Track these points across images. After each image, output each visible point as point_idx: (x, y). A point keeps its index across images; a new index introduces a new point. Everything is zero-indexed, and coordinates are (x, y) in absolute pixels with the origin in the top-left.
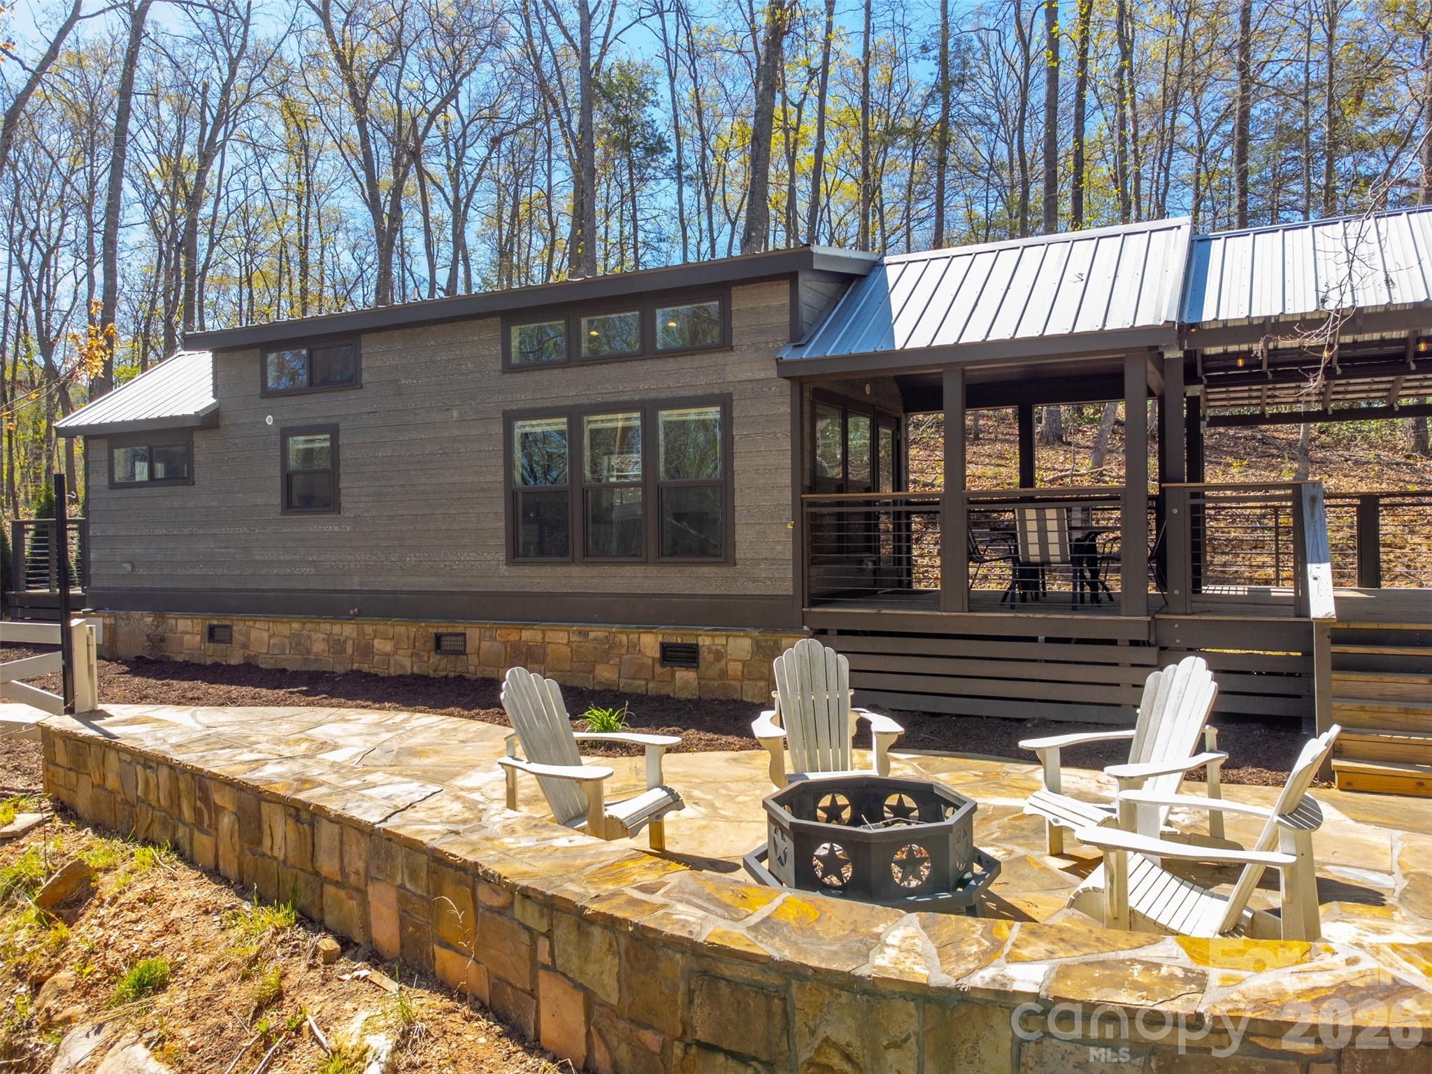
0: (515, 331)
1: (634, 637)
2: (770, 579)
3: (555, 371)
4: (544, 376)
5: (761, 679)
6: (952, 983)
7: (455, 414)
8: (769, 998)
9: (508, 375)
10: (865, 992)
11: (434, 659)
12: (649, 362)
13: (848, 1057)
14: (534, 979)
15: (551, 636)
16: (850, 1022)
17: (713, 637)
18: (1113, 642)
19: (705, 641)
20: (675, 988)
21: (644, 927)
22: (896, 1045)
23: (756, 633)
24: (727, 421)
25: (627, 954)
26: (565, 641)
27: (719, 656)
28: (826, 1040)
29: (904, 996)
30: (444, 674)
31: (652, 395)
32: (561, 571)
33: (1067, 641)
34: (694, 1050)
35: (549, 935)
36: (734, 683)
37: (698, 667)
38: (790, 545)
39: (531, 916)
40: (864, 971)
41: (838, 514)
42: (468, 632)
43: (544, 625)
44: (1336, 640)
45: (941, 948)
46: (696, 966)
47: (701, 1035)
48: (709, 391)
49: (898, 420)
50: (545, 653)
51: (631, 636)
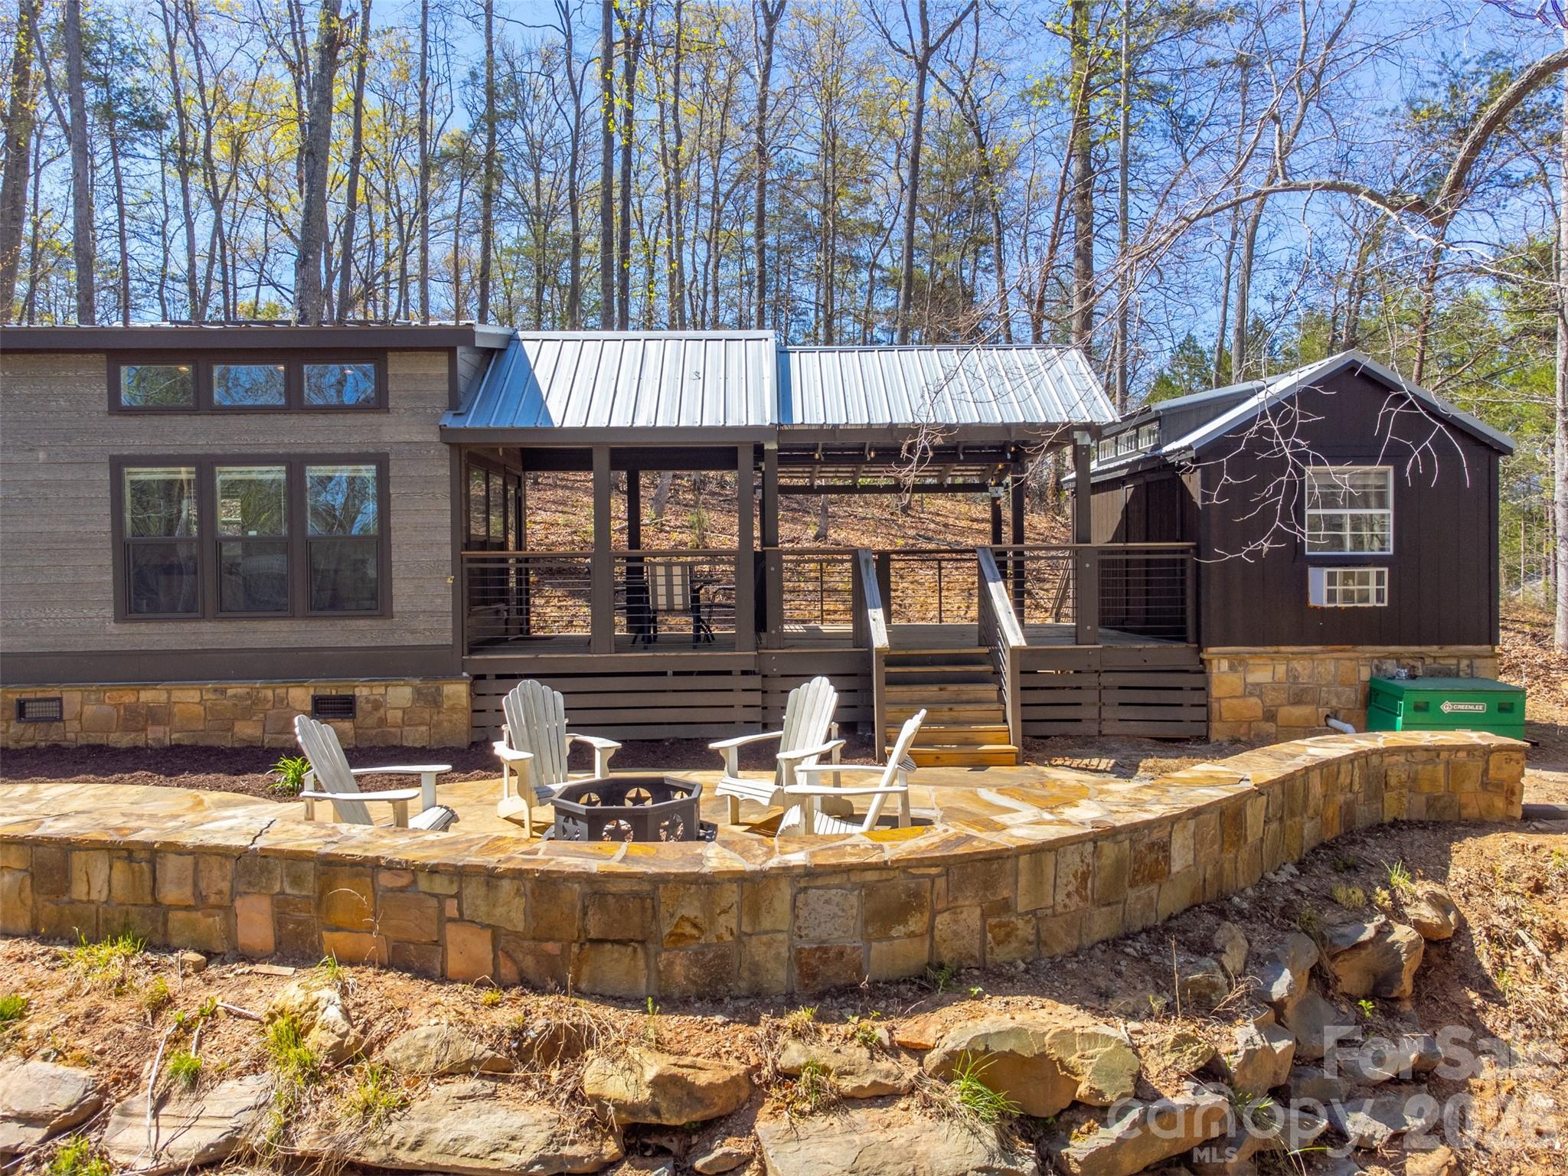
0: (124, 370)
1: (281, 691)
2: (429, 630)
3: (180, 418)
4: (166, 422)
5: (421, 724)
6: (758, 868)
7: (42, 456)
8: (643, 899)
9: (116, 418)
10: (706, 883)
11: (16, 728)
12: (295, 416)
13: (695, 926)
14: (441, 931)
15: (178, 695)
16: (697, 904)
17: (371, 687)
18: (729, 673)
19: (362, 692)
20: (573, 907)
21: (549, 872)
22: (724, 912)
23: (417, 682)
24: (383, 479)
25: (533, 893)
26: (197, 700)
27: (377, 705)
28: (682, 917)
29: (730, 880)
30: (31, 744)
31: (298, 450)
32: (188, 627)
33: (690, 673)
34: (588, 946)
35: (458, 896)
36: (393, 730)
37: (354, 717)
38: (450, 599)
39: (441, 885)
40: (705, 870)
41: (482, 569)
42: (65, 696)
43: (167, 685)
44: (889, 664)
45: (741, 854)
46: (588, 890)
47: (593, 935)
48: (364, 449)
49: (519, 478)
50: (170, 714)
51: (278, 691)
